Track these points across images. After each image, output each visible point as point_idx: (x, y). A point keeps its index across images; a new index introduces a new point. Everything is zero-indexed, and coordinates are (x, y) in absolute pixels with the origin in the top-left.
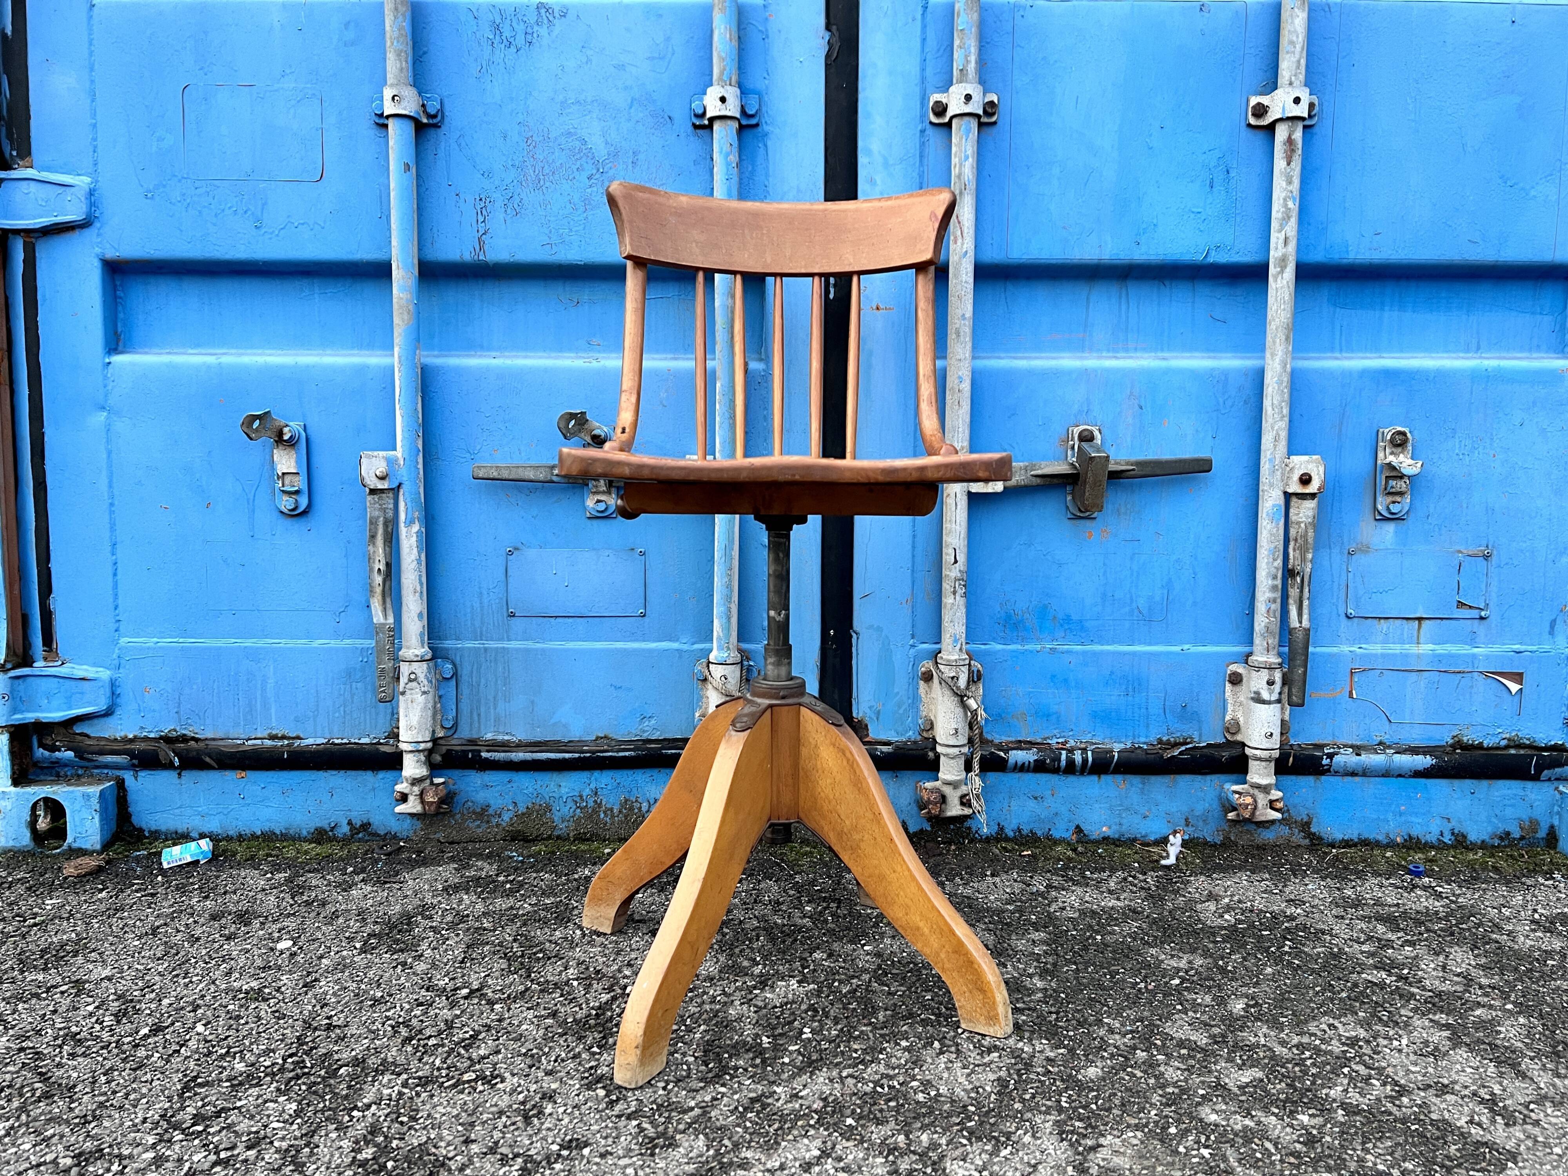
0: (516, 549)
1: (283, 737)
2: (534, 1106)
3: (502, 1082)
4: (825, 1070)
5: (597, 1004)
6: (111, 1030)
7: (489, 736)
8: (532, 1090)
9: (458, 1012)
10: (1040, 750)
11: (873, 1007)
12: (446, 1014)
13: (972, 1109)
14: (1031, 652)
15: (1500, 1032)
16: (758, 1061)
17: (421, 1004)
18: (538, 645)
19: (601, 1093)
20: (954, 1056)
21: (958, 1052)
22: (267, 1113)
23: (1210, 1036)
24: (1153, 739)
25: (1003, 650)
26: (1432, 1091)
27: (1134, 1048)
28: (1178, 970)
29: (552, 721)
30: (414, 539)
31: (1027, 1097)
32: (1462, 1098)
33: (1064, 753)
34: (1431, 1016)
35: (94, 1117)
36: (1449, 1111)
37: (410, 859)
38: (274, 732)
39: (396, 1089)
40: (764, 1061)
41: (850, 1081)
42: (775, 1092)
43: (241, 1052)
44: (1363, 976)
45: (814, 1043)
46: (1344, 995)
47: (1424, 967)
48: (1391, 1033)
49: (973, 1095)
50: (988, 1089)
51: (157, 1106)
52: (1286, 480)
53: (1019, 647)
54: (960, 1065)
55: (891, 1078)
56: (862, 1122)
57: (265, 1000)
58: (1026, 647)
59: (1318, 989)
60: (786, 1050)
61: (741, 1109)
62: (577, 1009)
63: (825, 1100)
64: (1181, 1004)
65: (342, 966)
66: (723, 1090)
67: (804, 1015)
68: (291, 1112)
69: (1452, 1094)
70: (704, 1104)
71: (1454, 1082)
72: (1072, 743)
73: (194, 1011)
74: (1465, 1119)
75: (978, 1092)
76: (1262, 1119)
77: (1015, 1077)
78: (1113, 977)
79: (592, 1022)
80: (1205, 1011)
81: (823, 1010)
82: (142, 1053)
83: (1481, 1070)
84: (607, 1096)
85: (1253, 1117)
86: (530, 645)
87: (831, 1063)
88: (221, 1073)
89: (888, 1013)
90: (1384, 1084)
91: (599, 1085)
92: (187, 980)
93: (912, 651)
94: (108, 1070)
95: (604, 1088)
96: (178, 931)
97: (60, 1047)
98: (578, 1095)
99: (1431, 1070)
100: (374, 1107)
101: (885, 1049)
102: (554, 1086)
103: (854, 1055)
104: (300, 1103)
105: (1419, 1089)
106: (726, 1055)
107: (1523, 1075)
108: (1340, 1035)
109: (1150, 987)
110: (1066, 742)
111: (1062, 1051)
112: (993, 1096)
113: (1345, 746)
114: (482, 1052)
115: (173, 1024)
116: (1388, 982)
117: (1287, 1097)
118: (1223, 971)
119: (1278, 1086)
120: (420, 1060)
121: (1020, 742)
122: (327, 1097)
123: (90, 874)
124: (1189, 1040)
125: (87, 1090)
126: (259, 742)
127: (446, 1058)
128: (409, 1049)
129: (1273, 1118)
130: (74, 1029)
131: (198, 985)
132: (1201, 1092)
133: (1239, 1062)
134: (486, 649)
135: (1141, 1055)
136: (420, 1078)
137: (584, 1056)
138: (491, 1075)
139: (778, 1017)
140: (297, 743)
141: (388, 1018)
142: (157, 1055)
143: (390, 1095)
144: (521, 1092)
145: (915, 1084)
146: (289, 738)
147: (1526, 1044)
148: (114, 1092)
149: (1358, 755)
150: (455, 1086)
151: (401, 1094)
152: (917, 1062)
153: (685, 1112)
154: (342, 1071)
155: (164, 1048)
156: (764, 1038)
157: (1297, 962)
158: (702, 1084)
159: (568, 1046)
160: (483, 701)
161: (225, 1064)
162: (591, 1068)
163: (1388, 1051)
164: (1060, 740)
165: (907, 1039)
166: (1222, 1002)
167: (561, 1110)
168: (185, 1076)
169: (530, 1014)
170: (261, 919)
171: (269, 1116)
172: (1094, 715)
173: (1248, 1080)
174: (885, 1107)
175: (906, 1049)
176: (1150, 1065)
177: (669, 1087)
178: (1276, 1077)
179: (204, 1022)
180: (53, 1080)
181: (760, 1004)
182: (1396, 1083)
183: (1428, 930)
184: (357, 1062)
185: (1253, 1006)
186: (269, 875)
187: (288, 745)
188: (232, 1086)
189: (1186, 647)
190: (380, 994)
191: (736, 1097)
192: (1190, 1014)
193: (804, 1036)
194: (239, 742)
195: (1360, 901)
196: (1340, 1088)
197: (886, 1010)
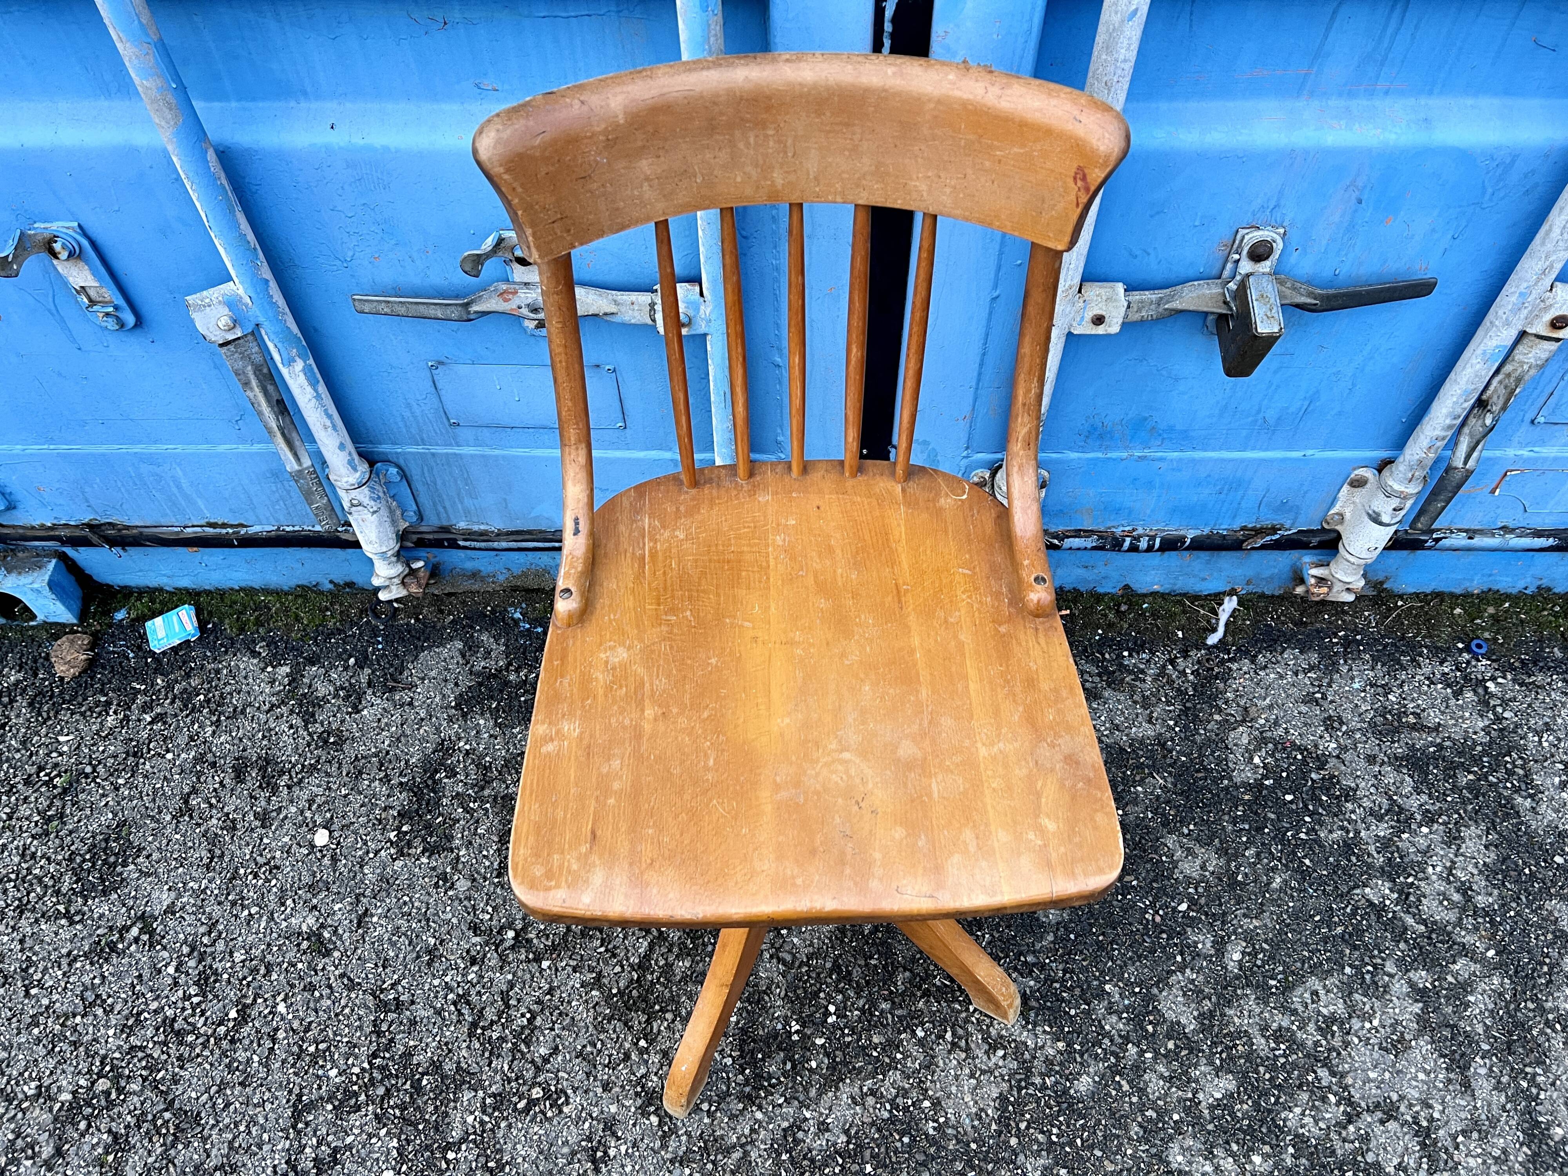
0: (441, 363)
1: (224, 526)
2: (599, 1142)
3: (567, 1102)
4: (848, 1081)
5: (637, 961)
6: (203, 1013)
7: (462, 525)
8: (594, 1115)
9: (510, 977)
10: (1100, 537)
11: (892, 963)
12: (501, 979)
13: (973, 1146)
14: (1114, 460)
15: (1467, 1005)
16: (789, 1066)
17: (473, 962)
18: (497, 452)
19: (654, 1119)
20: (963, 1055)
21: (968, 1049)
22: (376, 1156)
23: (1200, 1014)
24: (1236, 526)
25: (1079, 459)
26: (1379, 1115)
27: (1127, 1039)
28: (1188, 880)
29: (533, 515)
30: (302, 377)
31: (1023, 1126)
32: (1402, 1126)
33: (1128, 540)
34: (1411, 974)
35: (231, 1166)
36: (1385, 1149)
37: (409, 628)
38: (212, 521)
39: (477, 1113)
40: (794, 1067)
41: (870, 1100)
42: (806, 1119)
43: (329, 1048)
44: (1367, 890)
45: (839, 1032)
46: (1339, 930)
47: (1430, 869)
48: (1367, 1007)
49: (976, 1123)
50: (990, 1112)
51: (279, 1147)
52: (1532, 318)
53: (1100, 455)
54: (967, 1071)
55: (905, 1094)
56: (879, 1171)
57: (328, 953)
58: (1109, 455)
59: (1317, 918)
60: (814, 1044)
61: (776, 1146)
62: (618, 969)
63: (846, 1132)
64: (1182, 954)
65: (386, 881)
66: (759, 1115)
67: (829, 980)
68: (395, 1153)
69: (1396, 1119)
70: (744, 1140)
71: (1402, 1098)
72: (1140, 531)
73: (269, 972)
74: (1396, 1161)
75: (980, 1119)
76: (1221, 1162)
77: (1015, 1093)
78: (1124, 897)
79: (635, 993)
80: (1201, 968)
81: (847, 967)
82: (241, 1055)
83: (1432, 1075)
84: (660, 1125)
85: (1214, 1156)
86: (487, 451)
87: (854, 1067)
88: (320, 1087)
89: (907, 974)
90: (1338, 1104)
91: (652, 1109)
92: (246, 912)
93: (965, 461)
94: (219, 1086)
95: (655, 1113)
96: (211, 806)
97: (165, 1043)
98: (634, 1125)
99: (1387, 1075)
100: (464, 1147)
101: (902, 1041)
102: (613, 1109)
103: (875, 1054)
104: (399, 1140)
105: (1368, 1110)
106: (760, 1056)
107: (1467, 1086)
108: (1319, 1013)
109: (1158, 919)
110: (1134, 530)
111: (1061, 1045)
112: (994, 1127)
113: (1460, 530)
114: (543, 1051)
115: (255, 1000)
116: (1388, 902)
117: (1249, 1125)
118: (1233, 884)
119: (1245, 1107)
120: (489, 1065)
121: (1080, 530)
122: (421, 1127)
123: (84, 671)
124: (1178, 1023)
125: (212, 1122)
126: (199, 529)
127: (512, 1061)
128: (477, 1046)
129: (1230, 1160)
130: (169, 1013)
131: (259, 921)
132: (1176, 1117)
133: (1218, 1062)
134: (433, 455)
135: (1132, 1050)
136: (494, 1095)
137: (633, 1057)
138: (556, 1092)
139: (805, 982)
140: (243, 531)
141: (448, 988)
142: (256, 1058)
143: (474, 1127)
144: (586, 1120)
145: (927, 1104)
146: (231, 526)
147: (1487, 1028)
148: (236, 1125)
149: (1470, 538)
150: (527, 1110)
151: (482, 1123)
152: (929, 1065)
153: (728, 1151)
154: (424, 1082)
155: (259, 1045)
156: (794, 1023)
157: (1307, 862)
158: (741, 1106)
159: (618, 1038)
160: (445, 497)
161: (320, 1072)
162: (642, 1077)
163: (1356, 1040)
164: (1127, 529)
165: (922, 1024)
166: (1220, 946)
167: (623, 1148)
168: (290, 1092)
169: (576, 980)
170: (286, 777)
171: (377, 1159)
172: (1174, 510)
173: (1218, 1095)
174: (899, 1145)
175: (921, 1042)
176: (1139, 1068)
177: (713, 1108)
178: (1246, 1089)
179: (282, 996)
180: (177, 1105)
181: (788, 958)
182: (1350, 1102)
183: (1455, 788)
184: (436, 1066)
185: (1249, 954)
186: (269, 669)
187: (234, 533)
188: (335, 1107)
189: (1309, 452)
190: (432, 941)
191: (771, 1126)
192: (1188, 971)
193: (830, 1020)
194: (176, 529)
195: (1399, 720)
196: (1298, 1110)
197: (905, 969)
